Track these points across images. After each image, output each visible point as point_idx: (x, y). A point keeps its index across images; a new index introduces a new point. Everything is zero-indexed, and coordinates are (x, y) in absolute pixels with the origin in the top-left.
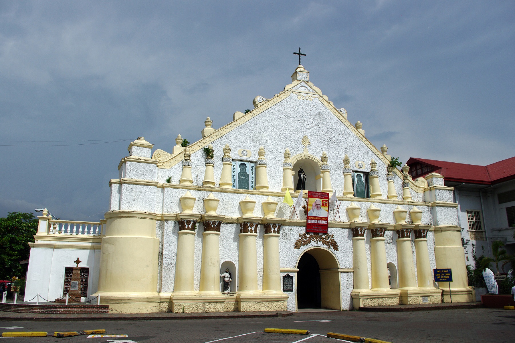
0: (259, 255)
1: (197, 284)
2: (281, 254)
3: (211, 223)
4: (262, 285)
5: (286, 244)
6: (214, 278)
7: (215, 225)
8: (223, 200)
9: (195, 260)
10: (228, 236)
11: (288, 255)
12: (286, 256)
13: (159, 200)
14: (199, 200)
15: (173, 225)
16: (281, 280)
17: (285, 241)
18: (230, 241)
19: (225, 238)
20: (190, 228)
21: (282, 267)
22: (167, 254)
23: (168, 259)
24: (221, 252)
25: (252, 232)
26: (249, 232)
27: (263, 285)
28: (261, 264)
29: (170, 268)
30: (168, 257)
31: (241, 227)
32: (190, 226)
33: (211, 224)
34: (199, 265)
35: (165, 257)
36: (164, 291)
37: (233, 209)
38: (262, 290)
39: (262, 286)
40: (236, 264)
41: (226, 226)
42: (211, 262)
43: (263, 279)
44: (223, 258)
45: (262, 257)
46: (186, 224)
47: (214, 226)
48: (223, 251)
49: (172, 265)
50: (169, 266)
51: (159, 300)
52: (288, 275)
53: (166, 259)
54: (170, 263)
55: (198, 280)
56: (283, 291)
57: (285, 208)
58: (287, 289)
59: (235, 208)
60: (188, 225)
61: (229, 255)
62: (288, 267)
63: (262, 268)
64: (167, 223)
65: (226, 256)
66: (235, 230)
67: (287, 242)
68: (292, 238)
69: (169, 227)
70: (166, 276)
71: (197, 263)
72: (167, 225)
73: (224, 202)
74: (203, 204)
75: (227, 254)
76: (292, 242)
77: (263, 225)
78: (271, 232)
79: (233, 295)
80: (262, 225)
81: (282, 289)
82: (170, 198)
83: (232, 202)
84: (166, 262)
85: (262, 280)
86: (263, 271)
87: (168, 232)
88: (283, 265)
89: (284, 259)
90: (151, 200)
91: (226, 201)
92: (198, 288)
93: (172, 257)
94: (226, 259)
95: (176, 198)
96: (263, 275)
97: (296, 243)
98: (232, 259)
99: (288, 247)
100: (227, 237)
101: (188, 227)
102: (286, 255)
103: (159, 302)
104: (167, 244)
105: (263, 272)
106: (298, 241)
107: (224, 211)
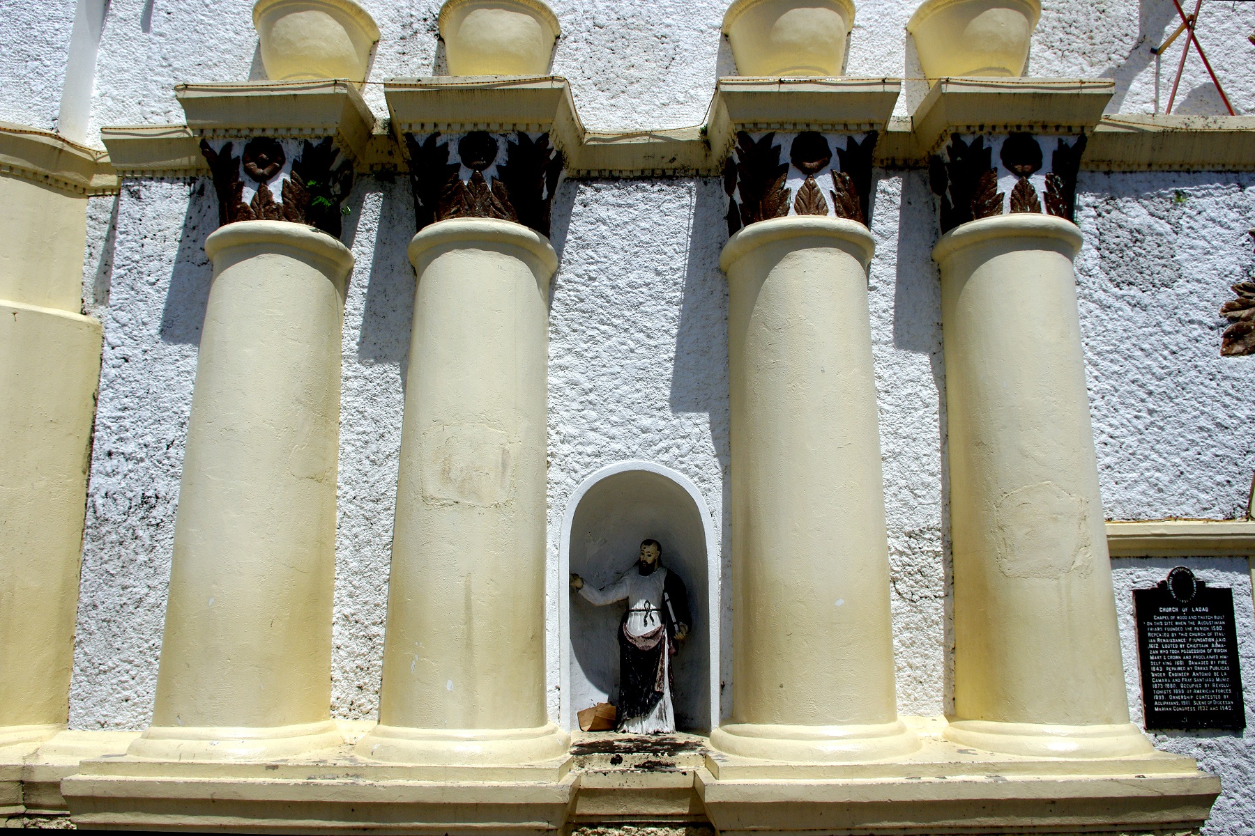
0: (906, 411)
1: (359, 662)
2: (1099, 402)
3: (453, 150)
4: (940, 668)
5: (1140, 317)
6: (468, 606)
7: (486, 167)
8: (589, 23)
9: (345, 470)
10: (632, 277)
11: (1168, 408)
12: (1149, 419)
13: (125, 66)
14: (409, 32)
15: (184, 206)
16: (1122, 626)
17: (1134, 291)
18: (647, 314)
19: (609, 292)
20: (277, 199)
21: (1118, 510)
22: (127, 423)
23: (126, 467)
24: (576, 405)
25: (820, 209)
26: (792, 210)
27: (950, 671)
28: (926, 485)
29: (140, 533)
30: (129, 448)
31: (730, 191)
32: (275, 188)
33: (454, 157)
34: (380, 507)
35: (107, 447)
36: (91, 720)
37: (669, 78)
38: (952, 716)
39: (940, 684)
40: (706, 492)
41: (611, 199)
42: (445, 473)
43: (950, 618)
44: (589, 449)
45: (936, 433)
46: (243, 177)
47: (477, 180)
48: (592, 397)
49: (158, 512)
50: (134, 520)
51: (15, 793)
52: (1182, 579)
53: (109, 465)
54: (139, 490)
55: (375, 630)
56: (1142, 724)
57: (1103, 57)
58: (1179, 702)
59: (689, 71)
60: (262, 181)
61: (646, 422)
62: (1177, 511)
63: (936, 521)
64: (135, 195)
65: (613, 431)
66: (688, 223)
67: (1146, 299)
68: (1191, 269)
69: (150, 225)
70: (110, 597)
71: (364, 493)
72: (135, 210)
73: (601, 38)
74: (438, 57)
75: (628, 413)
76: (1194, 299)
77: (926, 173)
78: (995, 206)
79: (665, 758)
80: (915, 178)
81: (1136, 709)
82: (195, 36)
83: (666, 31)
84: (112, 484)
85: (938, 632)
86: (949, 546)
87: (137, 257)
88: (1133, 494)
89: (1131, 441)
90: (34, 49)
91: (615, 25)
92: (368, 700)
93: (164, 445)
94: (618, 455)
95: (231, 34)
96: (950, 581)
97: (1230, 307)
98: (666, 457)
99: (1166, 339)
100: (622, 283)
101: (263, 196)
102: (1151, 412)
103: (21, 809)
104: (128, 351)
105: (949, 562)
106: (1245, 287)
107: (602, 98)
